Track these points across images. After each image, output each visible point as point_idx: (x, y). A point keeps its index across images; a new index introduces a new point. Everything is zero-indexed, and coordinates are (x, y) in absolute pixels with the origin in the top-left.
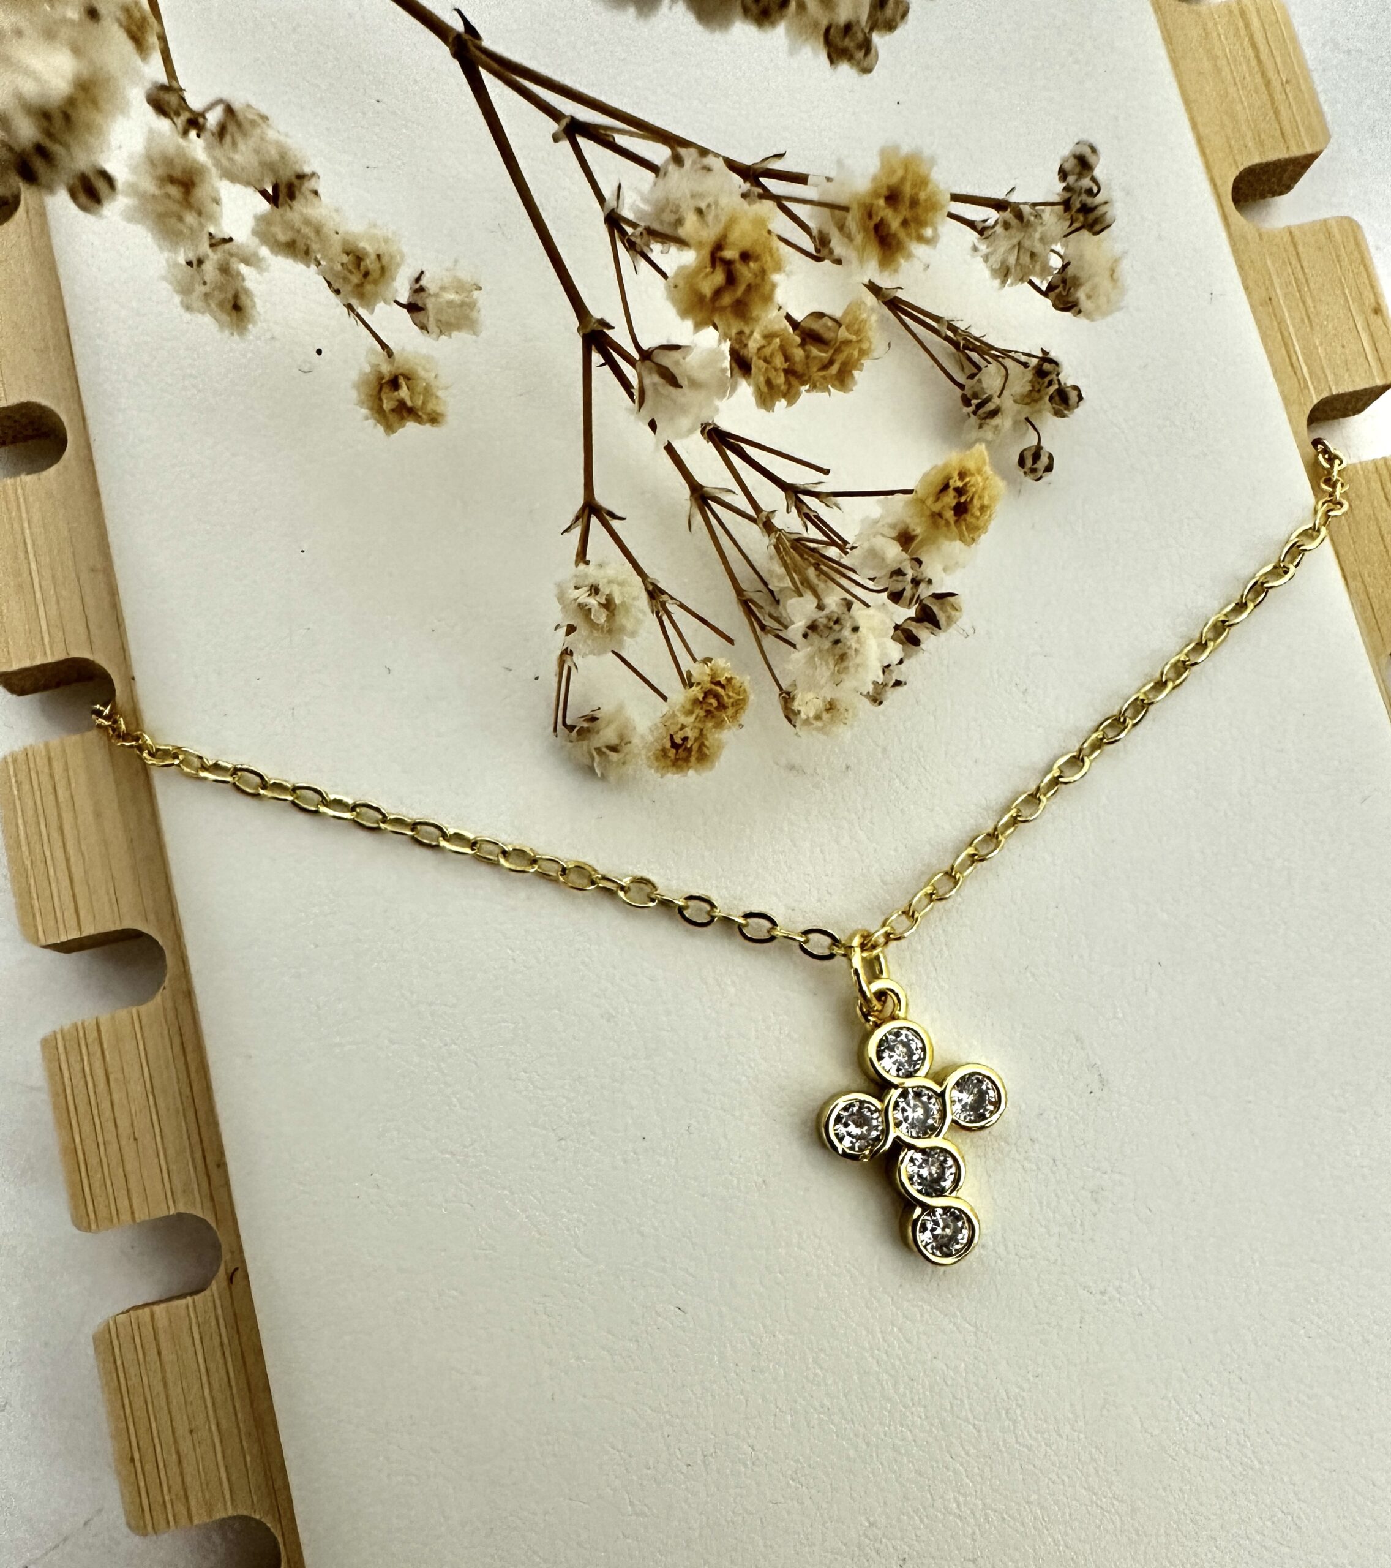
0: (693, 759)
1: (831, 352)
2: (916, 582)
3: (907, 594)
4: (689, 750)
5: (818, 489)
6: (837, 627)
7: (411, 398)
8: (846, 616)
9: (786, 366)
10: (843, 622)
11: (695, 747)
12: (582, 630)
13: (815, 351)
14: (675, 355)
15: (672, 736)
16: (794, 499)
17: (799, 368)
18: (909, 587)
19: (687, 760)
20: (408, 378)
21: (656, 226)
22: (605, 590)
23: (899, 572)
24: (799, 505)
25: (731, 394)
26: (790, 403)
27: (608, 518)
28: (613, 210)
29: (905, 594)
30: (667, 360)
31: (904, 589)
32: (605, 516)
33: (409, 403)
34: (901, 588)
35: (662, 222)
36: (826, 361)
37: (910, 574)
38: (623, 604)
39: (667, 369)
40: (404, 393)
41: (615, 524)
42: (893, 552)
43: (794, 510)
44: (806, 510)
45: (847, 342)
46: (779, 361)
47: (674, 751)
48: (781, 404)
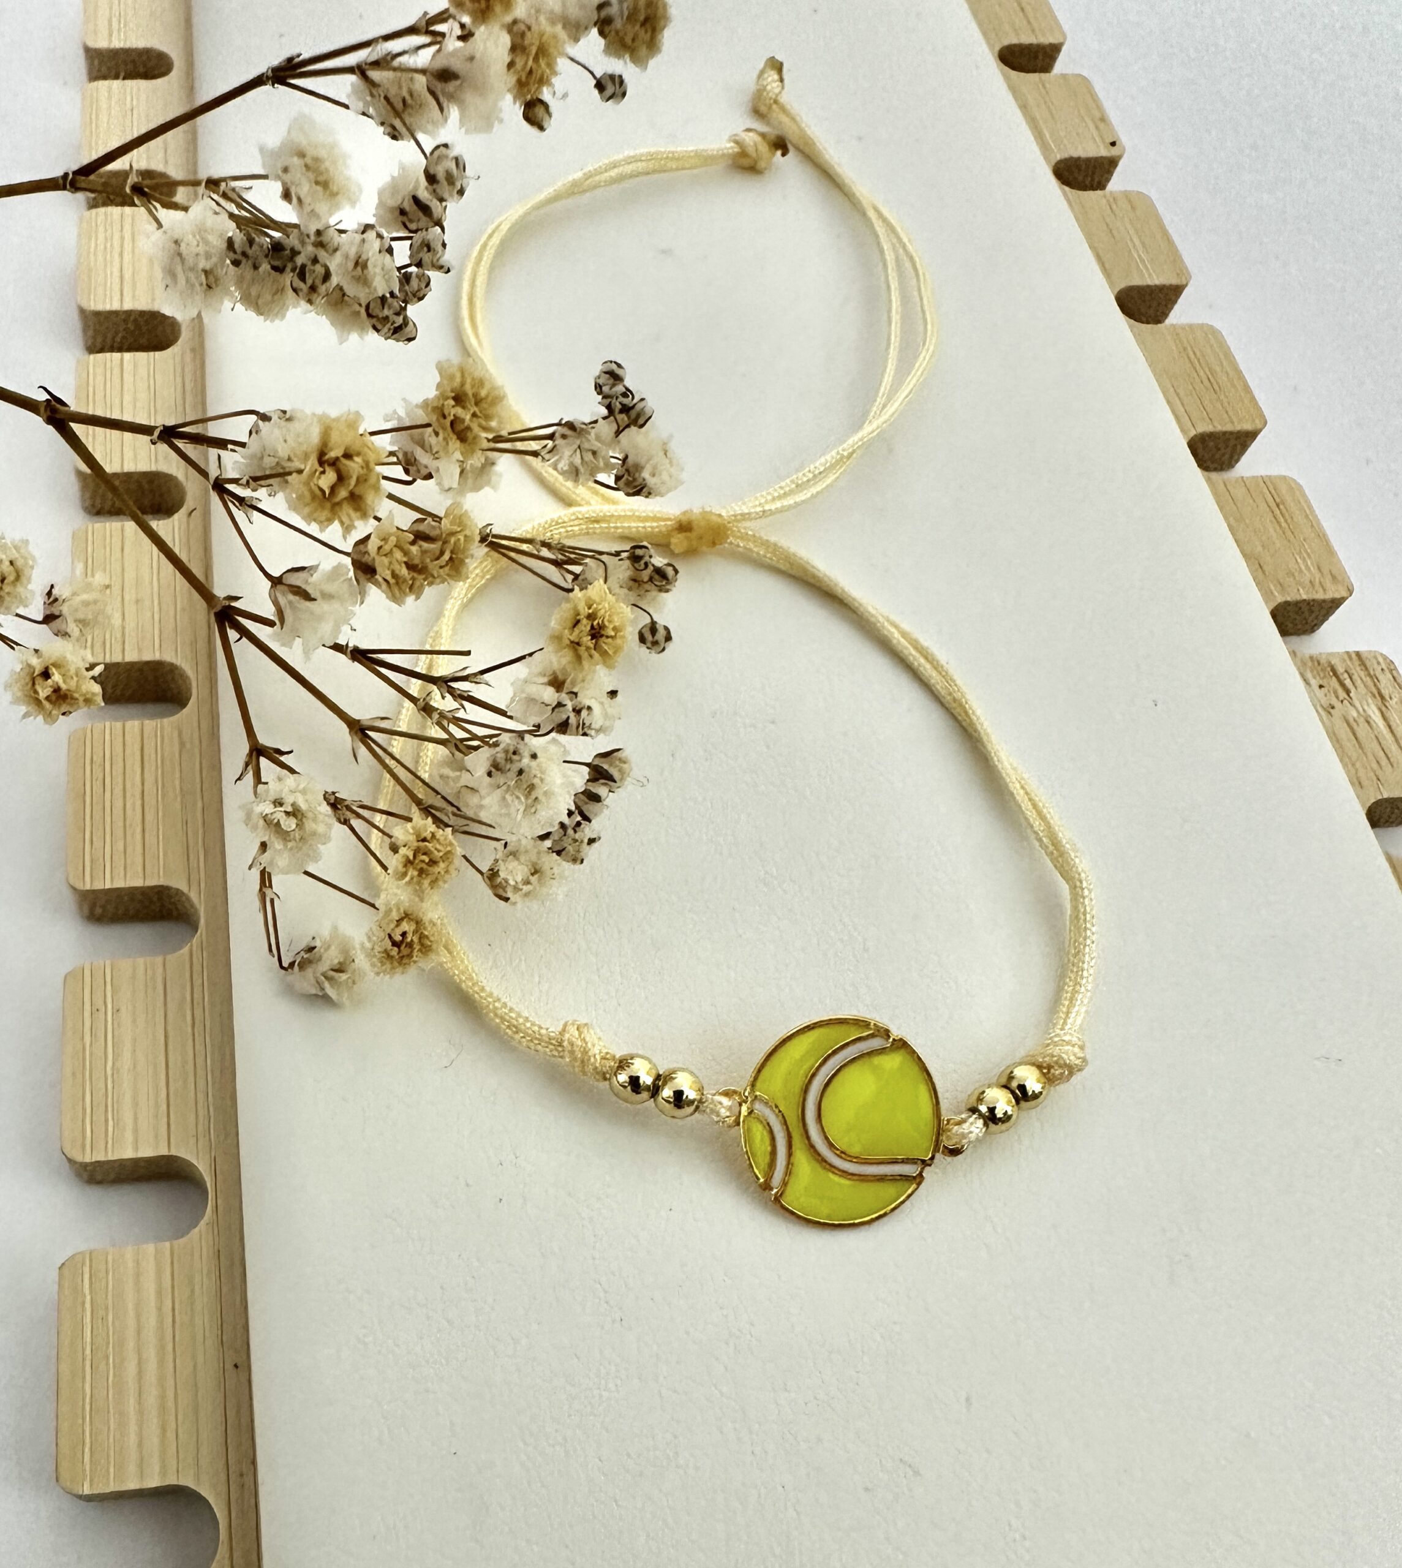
0: (415, 953)
1: (440, 543)
2: (577, 711)
3: (573, 720)
4: (410, 945)
5: (466, 672)
6: (515, 757)
7: (64, 682)
8: (521, 747)
9: (405, 559)
10: (521, 751)
11: (416, 939)
12: (276, 844)
13: (426, 545)
14: (303, 575)
15: (390, 936)
16: (445, 687)
17: (416, 561)
18: (572, 715)
19: (410, 956)
20: (58, 666)
21: (259, 474)
22: (289, 799)
23: (560, 705)
24: (452, 691)
25: (362, 603)
26: (417, 598)
27: (276, 755)
28: (217, 478)
29: (570, 721)
30: (297, 580)
31: (568, 718)
32: (273, 754)
33: (63, 688)
34: (564, 717)
35: (265, 469)
36: (438, 553)
37: (570, 707)
38: (310, 810)
39: (301, 589)
40: (56, 678)
41: (282, 758)
42: (549, 695)
43: (447, 695)
44: (459, 692)
45: (453, 534)
46: (398, 555)
47: (396, 949)
48: (410, 599)
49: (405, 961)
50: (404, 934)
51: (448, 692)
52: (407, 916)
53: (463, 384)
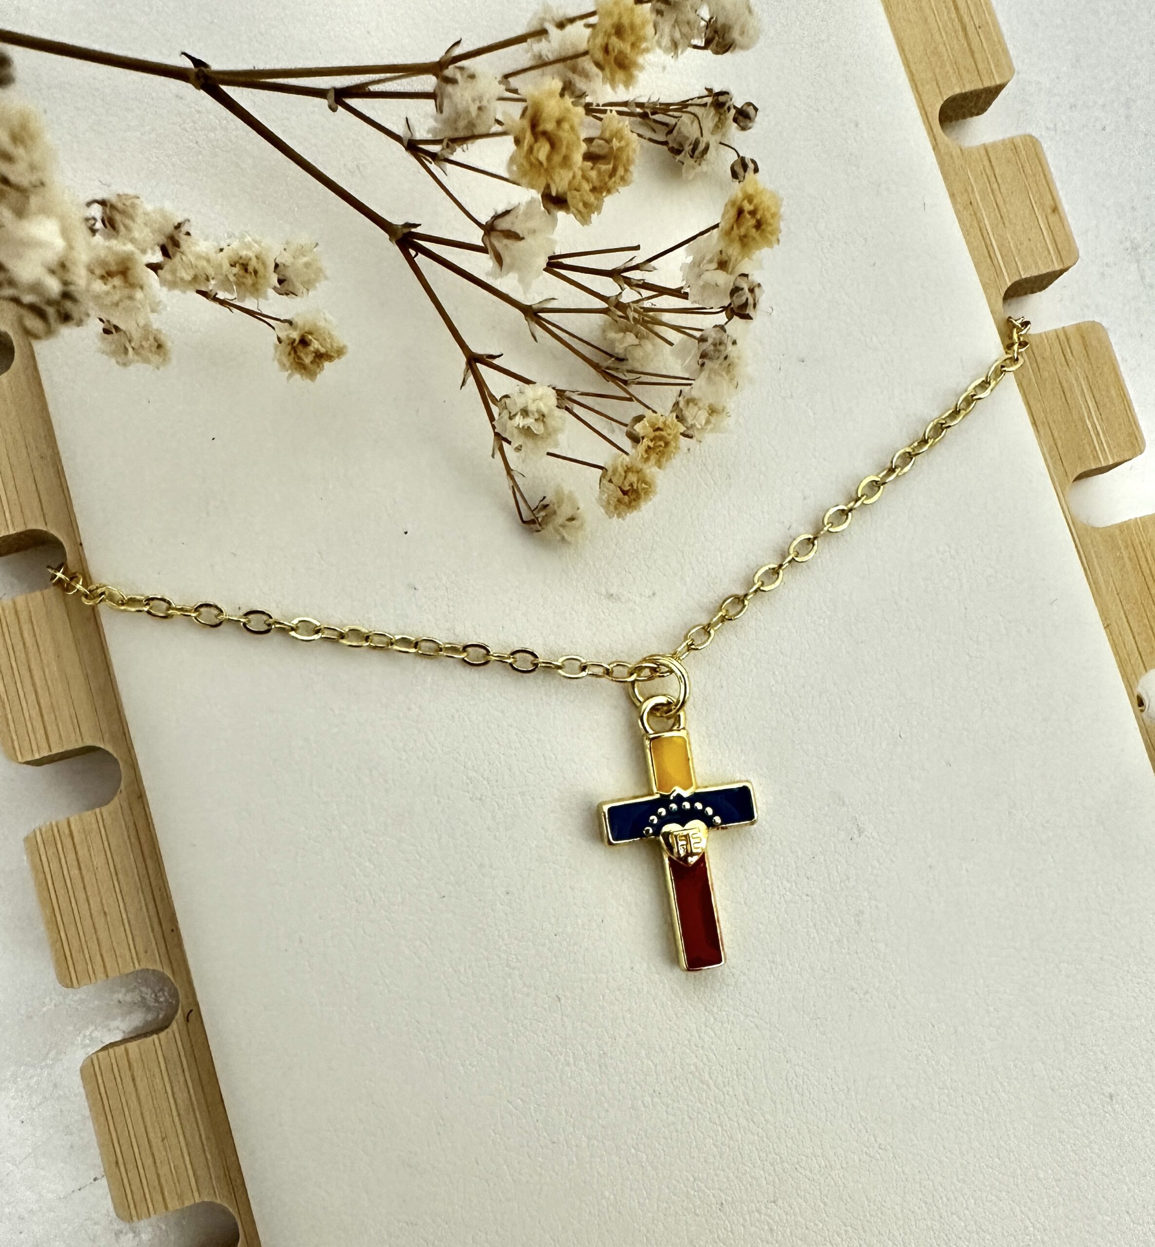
0: (641, 496)
1: (611, 161)
2: (752, 291)
4: (636, 491)
5: (634, 263)
6: (721, 348)
7: (322, 346)
8: (724, 338)
9: (590, 186)
11: (640, 486)
13: (603, 167)
14: (508, 218)
15: (620, 487)
16: (621, 278)
19: (637, 498)
20: (311, 333)
23: (738, 289)
24: (628, 281)
25: (555, 226)
26: (599, 212)
27: (490, 360)
28: (409, 139)
30: (504, 224)
32: (487, 360)
33: (323, 350)
36: (612, 170)
39: (509, 231)
40: (315, 345)
41: (496, 362)
42: (722, 278)
43: (626, 286)
44: (635, 282)
46: (585, 186)
48: (594, 216)
49: (633, 503)
50: (631, 485)
51: (626, 283)
52: (628, 470)
53: (620, 19)
